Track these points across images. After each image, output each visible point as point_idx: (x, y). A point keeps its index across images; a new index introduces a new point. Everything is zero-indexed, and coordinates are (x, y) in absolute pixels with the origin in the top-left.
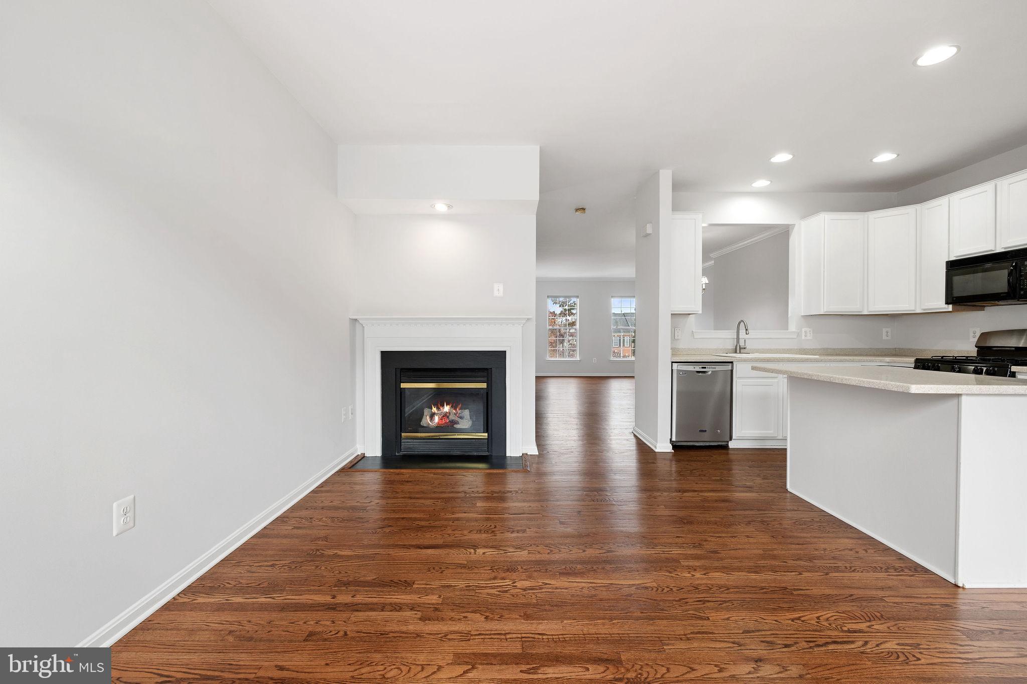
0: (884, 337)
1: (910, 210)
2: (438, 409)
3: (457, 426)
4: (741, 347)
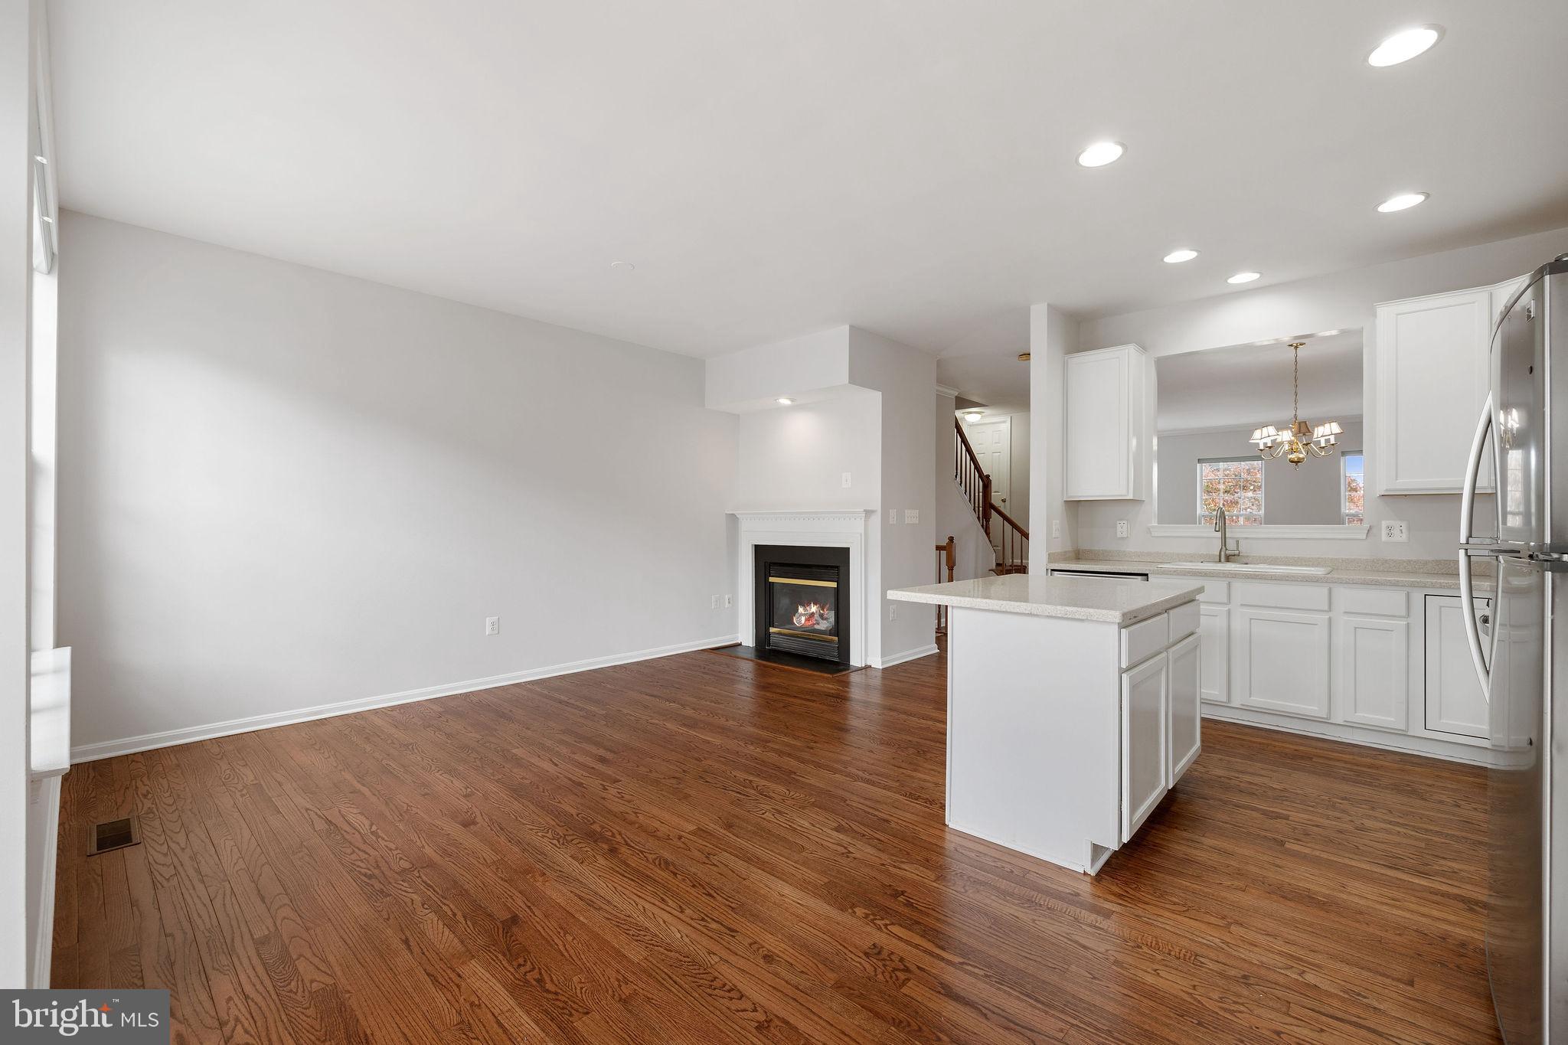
2: (805, 608)
3: (817, 627)
4: (1228, 552)
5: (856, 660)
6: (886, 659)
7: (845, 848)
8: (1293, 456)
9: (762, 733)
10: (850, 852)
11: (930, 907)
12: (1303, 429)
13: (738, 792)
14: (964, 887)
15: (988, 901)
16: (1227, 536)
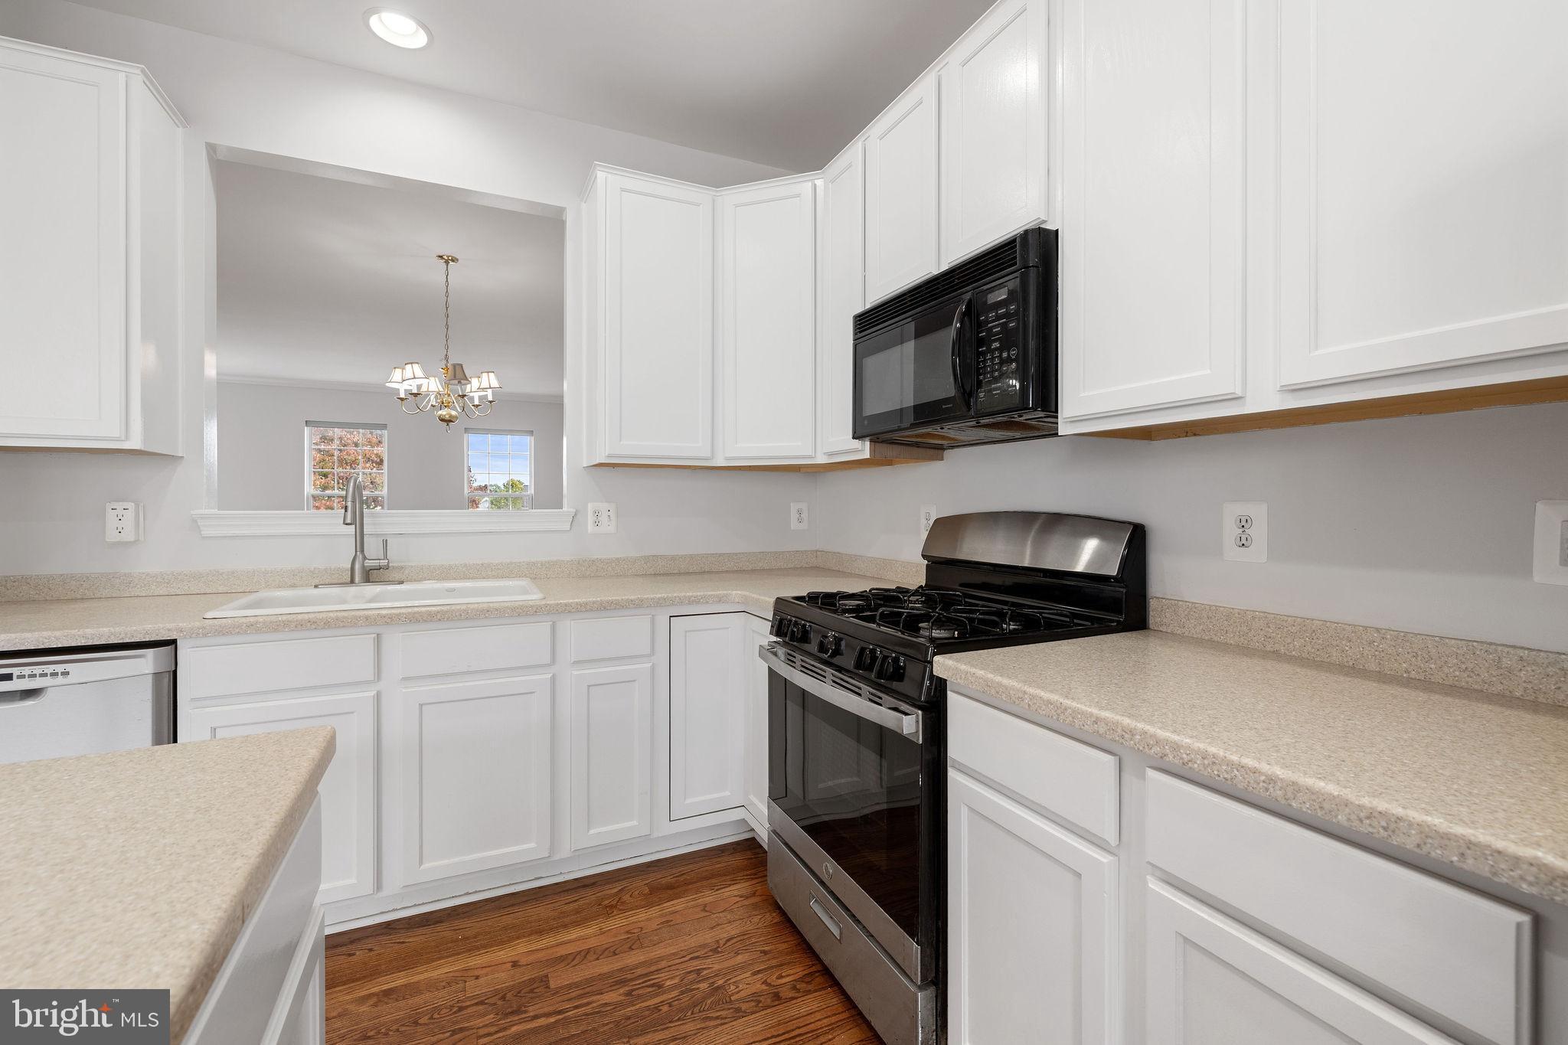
0: (794, 525)
4: (368, 563)
8: (444, 412)
12: (457, 375)
16: (366, 531)
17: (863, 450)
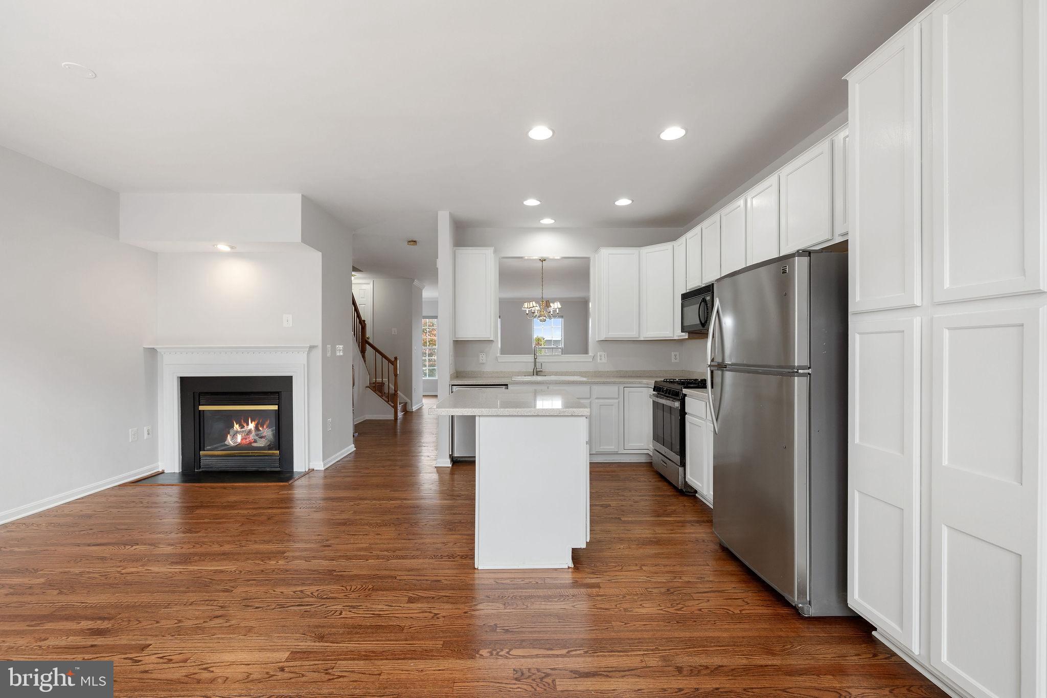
0: (673, 360)
1: (668, 246)
2: (242, 427)
3: (255, 445)
4: (537, 370)
5: (299, 466)
6: (326, 461)
7: (430, 612)
9: (268, 547)
10: (436, 614)
11: (519, 626)
13: (298, 605)
14: (524, 604)
15: (543, 607)
17: (685, 336)
